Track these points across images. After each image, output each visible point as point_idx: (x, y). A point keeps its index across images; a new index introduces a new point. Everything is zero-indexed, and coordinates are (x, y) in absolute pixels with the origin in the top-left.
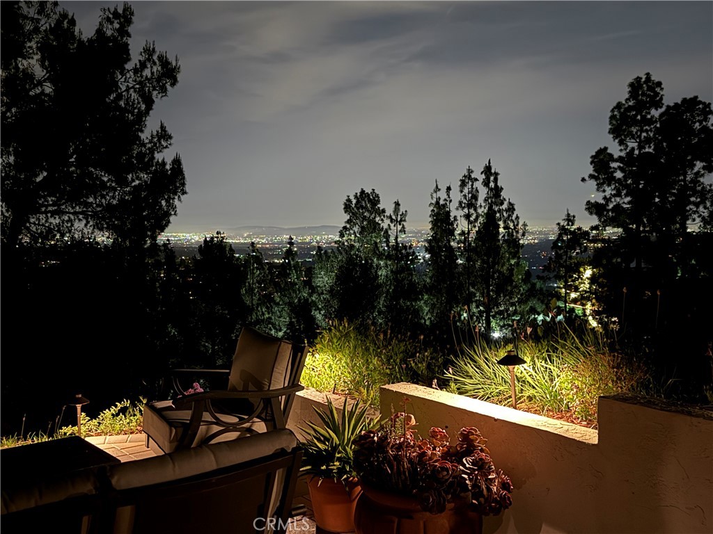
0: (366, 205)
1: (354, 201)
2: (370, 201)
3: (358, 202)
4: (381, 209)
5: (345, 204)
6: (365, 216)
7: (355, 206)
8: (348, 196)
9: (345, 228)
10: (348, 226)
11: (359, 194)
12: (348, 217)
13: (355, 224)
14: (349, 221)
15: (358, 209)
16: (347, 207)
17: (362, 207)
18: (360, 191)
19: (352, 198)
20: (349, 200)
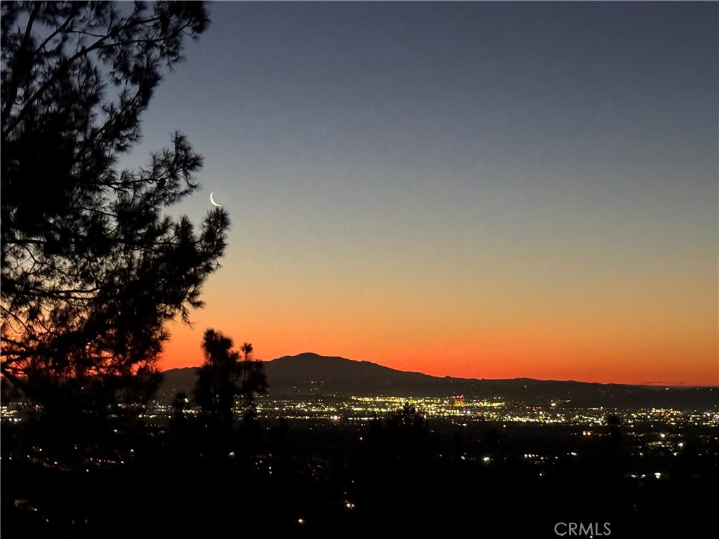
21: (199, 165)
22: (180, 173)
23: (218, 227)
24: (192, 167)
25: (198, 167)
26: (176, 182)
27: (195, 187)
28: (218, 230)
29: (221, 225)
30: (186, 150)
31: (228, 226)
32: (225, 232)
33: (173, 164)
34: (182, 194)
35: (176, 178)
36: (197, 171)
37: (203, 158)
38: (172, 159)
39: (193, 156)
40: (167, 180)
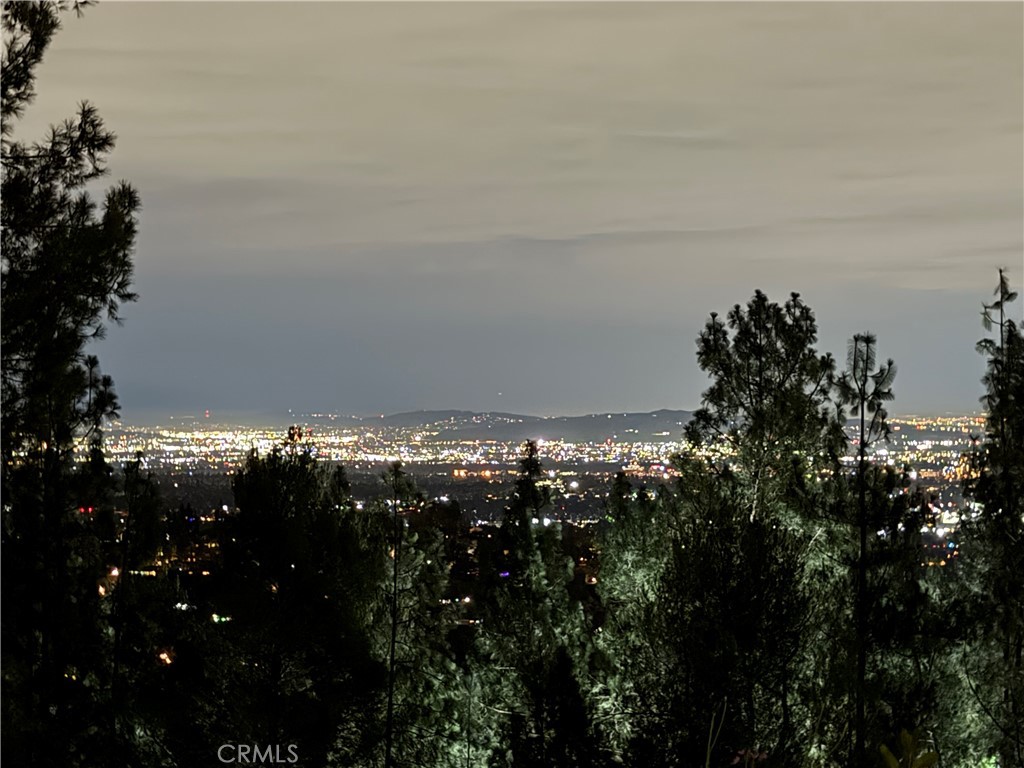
0: (772, 344)
1: (732, 333)
2: (783, 330)
3: (745, 334)
4: (819, 356)
5: (705, 341)
6: (769, 381)
7: (736, 346)
8: (714, 316)
9: (702, 415)
10: (712, 410)
11: (745, 309)
12: (712, 382)
13: (735, 406)
14: (714, 395)
15: (745, 357)
16: (711, 349)
17: (758, 351)
18: (751, 297)
19: (724, 319)
20: (715, 328)
21: (110, 145)
22: (85, 153)
23: (125, 208)
24: (100, 147)
25: (108, 148)
26: (81, 162)
27: (102, 171)
28: (125, 212)
29: (129, 205)
30: (95, 127)
31: (137, 207)
32: (134, 214)
33: (77, 142)
34: (87, 177)
35: (79, 158)
36: (106, 151)
37: (116, 137)
38: (77, 134)
39: (103, 134)
40: (68, 159)
